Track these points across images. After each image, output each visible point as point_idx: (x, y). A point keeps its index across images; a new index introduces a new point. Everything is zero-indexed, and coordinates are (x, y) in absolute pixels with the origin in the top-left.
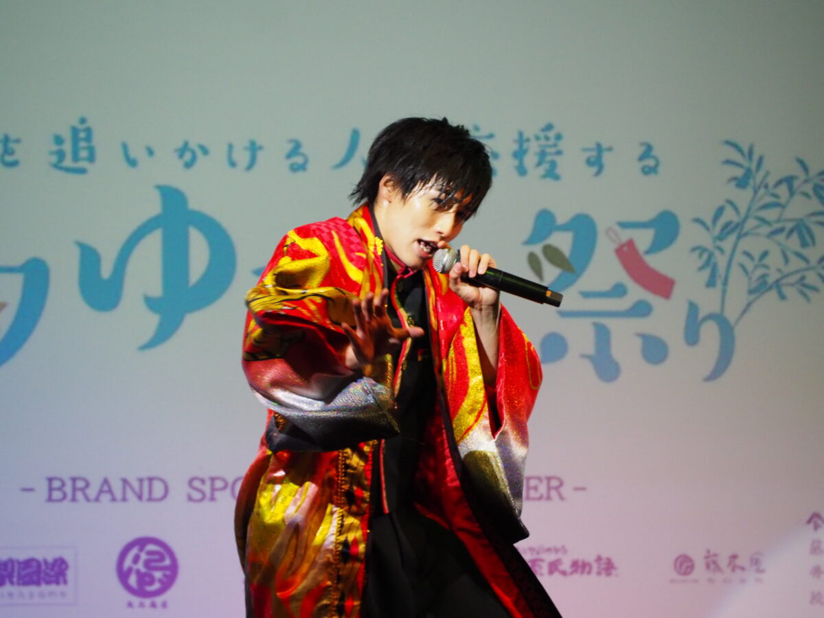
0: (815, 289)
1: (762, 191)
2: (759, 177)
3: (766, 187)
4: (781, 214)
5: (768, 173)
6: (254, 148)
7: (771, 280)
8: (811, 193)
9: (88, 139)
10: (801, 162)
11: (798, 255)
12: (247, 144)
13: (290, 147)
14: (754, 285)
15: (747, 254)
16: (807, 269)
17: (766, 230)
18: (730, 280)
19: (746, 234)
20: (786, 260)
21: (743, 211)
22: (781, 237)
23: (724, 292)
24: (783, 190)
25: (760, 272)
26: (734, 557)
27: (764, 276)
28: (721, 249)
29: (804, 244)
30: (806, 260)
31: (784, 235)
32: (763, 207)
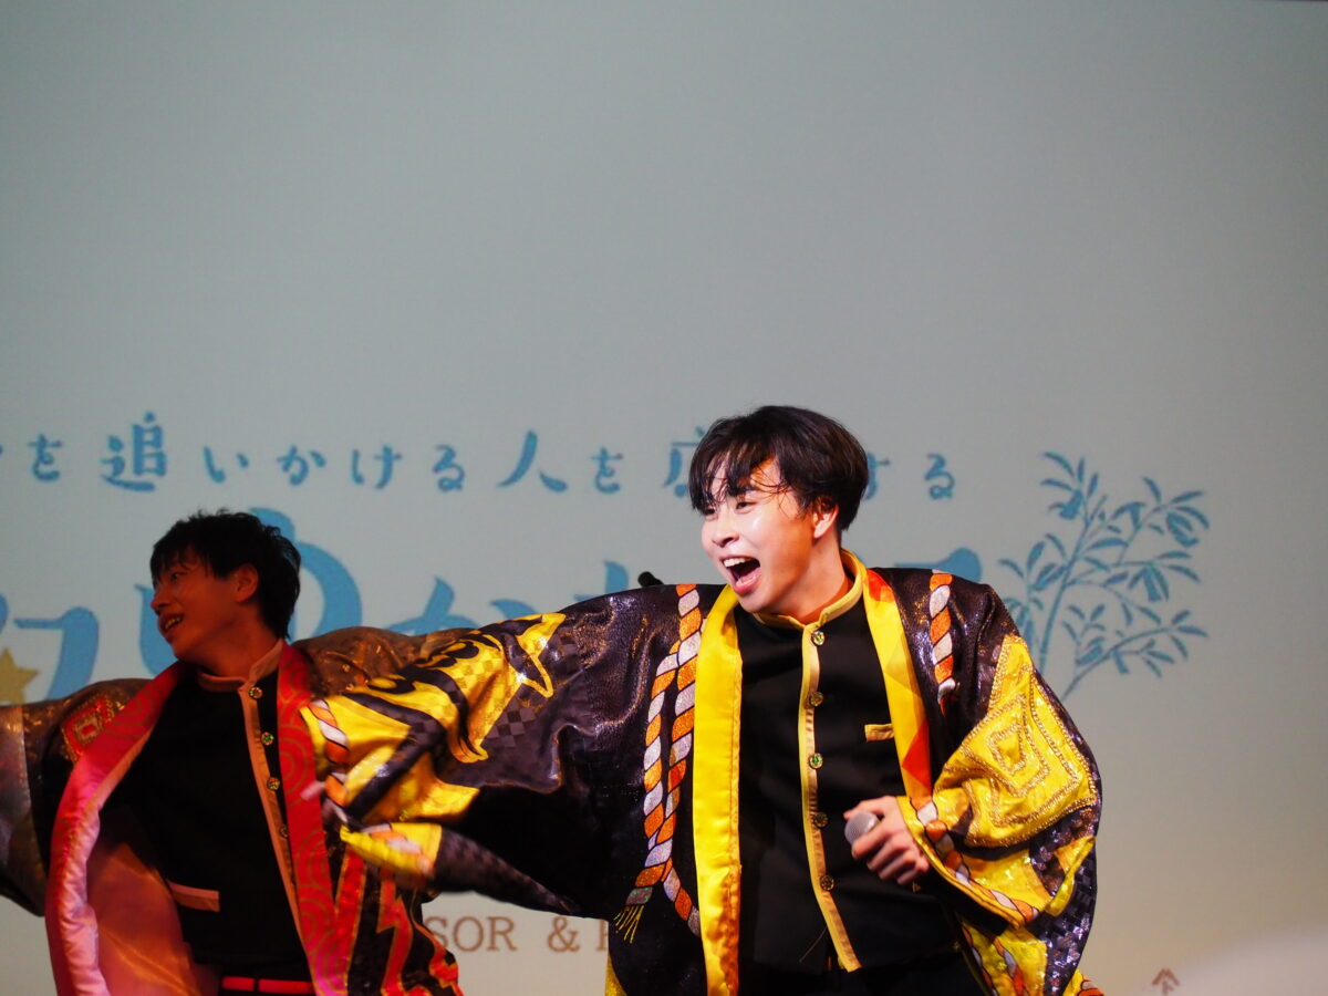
0: (1168, 659)
1: (1096, 522)
2: (1092, 503)
3: (1102, 516)
4: (1121, 557)
5: (1104, 498)
6: (389, 458)
7: (1107, 646)
8: (1163, 525)
9: (157, 442)
10: (1150, 483)
11: (1145, 611)
12: (380, 452)
13: (439, 455)
14: (1084, 653)
15: (1075, 610)
16: (1156, 632)
17: (1101, 576)
18: (1051, 646)
19: (1073, 582)
20: (1129, 618)
21: (1070, 552)
22: (1122, 587)
24: (1124, 522)
25: (1093, 634)
27: (1097, 640)
28: (1036, 601)
29: (1153, 597)
30: (1157, 619)
31: (1126, 583)
32: (1098, 545)
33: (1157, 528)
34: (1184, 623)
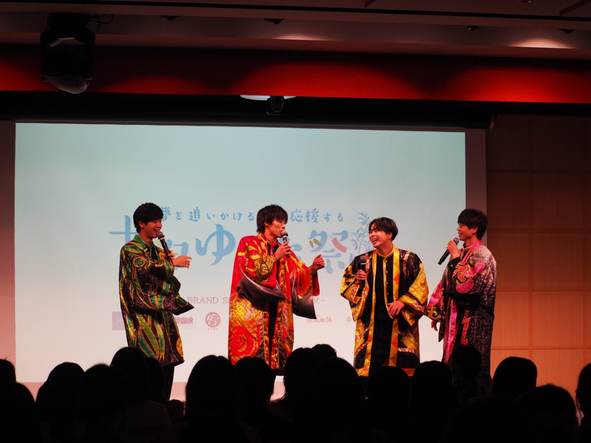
6: (240, 215)
9: (198, 212)
12: (238, 214)
13: (249, 214)
15: (365, 241)
21: (364, 230)
23: (359, 251)
27: (369, 247)
28: (358, 240)
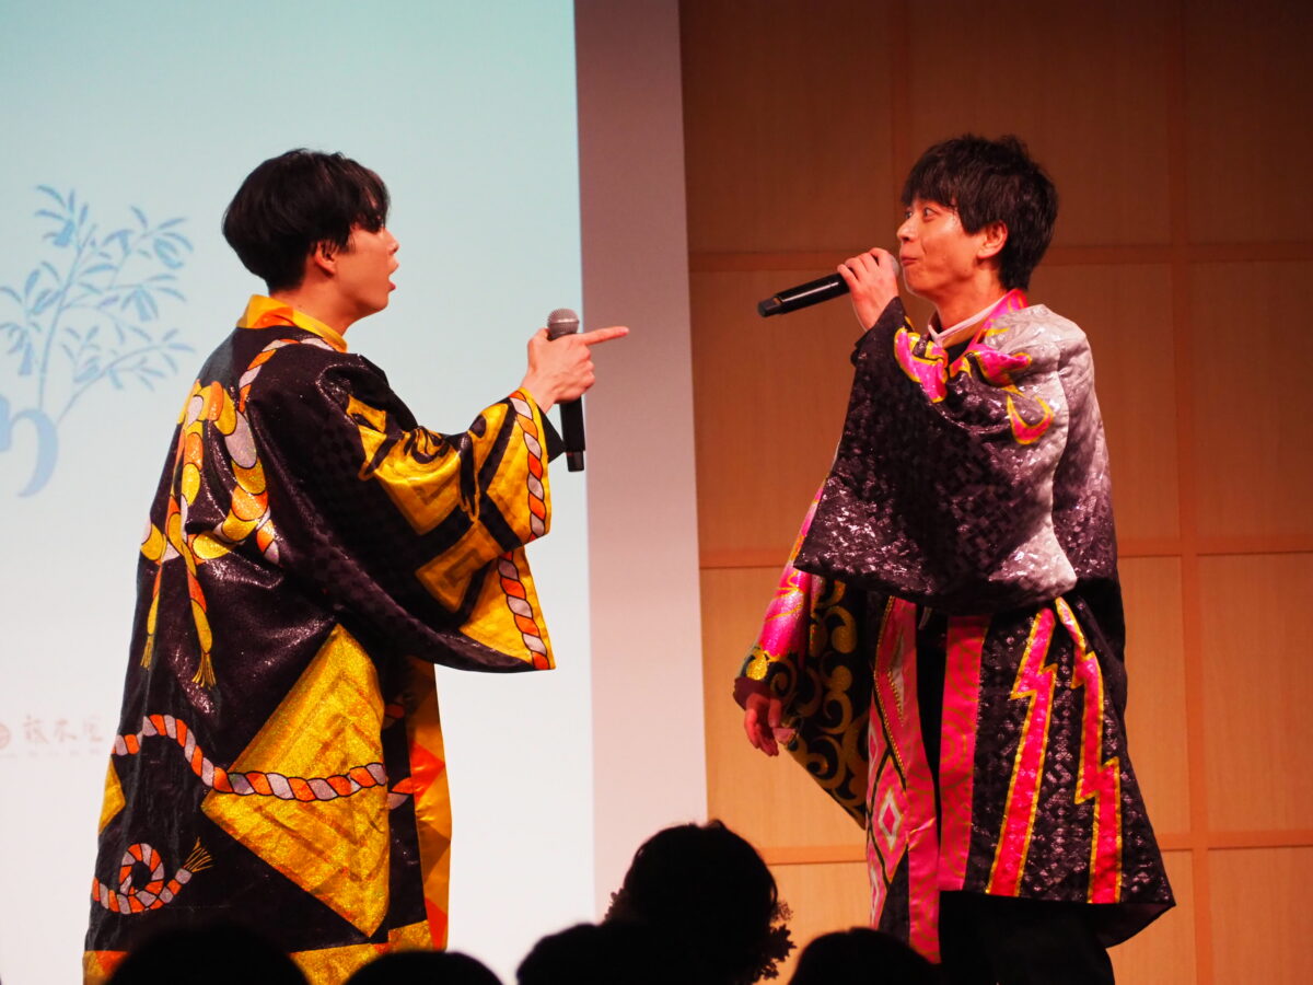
0: (160, 375)
1: (88, 250)
2: (84, 230)
3: (93, 243)
4: (113, 281)
5: (94, 227)
7: (103, 364)
8: (151, 250)
10: (138, 212)
11: (137, 330)
14: (81, 371)
15: (71, 331)
16: (148, 350)
18: (50, 366)
19: (68, 306)
20: (122, 337)
21: (64, 276)
22: (114, 308)
23: (42, 381)
24: (115, 248)
25: (89, 353)
26: (62, 723)
27: (93, 359)
28: (35, 325)
29: (144, 317)
30: (149, 339)
31: (119, 304)
32: (90, 271)
33: (145, 253)
34: (175, 340)
